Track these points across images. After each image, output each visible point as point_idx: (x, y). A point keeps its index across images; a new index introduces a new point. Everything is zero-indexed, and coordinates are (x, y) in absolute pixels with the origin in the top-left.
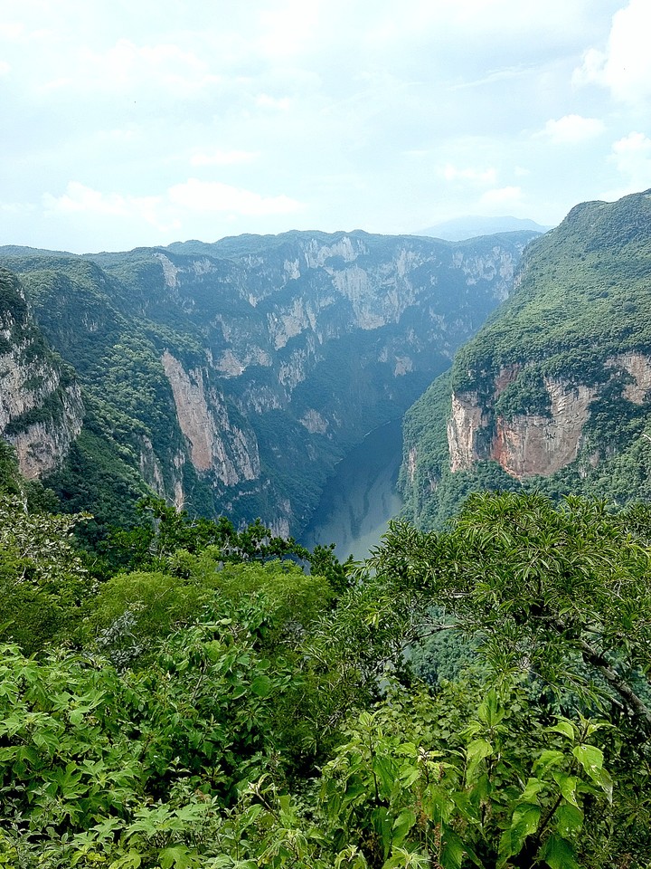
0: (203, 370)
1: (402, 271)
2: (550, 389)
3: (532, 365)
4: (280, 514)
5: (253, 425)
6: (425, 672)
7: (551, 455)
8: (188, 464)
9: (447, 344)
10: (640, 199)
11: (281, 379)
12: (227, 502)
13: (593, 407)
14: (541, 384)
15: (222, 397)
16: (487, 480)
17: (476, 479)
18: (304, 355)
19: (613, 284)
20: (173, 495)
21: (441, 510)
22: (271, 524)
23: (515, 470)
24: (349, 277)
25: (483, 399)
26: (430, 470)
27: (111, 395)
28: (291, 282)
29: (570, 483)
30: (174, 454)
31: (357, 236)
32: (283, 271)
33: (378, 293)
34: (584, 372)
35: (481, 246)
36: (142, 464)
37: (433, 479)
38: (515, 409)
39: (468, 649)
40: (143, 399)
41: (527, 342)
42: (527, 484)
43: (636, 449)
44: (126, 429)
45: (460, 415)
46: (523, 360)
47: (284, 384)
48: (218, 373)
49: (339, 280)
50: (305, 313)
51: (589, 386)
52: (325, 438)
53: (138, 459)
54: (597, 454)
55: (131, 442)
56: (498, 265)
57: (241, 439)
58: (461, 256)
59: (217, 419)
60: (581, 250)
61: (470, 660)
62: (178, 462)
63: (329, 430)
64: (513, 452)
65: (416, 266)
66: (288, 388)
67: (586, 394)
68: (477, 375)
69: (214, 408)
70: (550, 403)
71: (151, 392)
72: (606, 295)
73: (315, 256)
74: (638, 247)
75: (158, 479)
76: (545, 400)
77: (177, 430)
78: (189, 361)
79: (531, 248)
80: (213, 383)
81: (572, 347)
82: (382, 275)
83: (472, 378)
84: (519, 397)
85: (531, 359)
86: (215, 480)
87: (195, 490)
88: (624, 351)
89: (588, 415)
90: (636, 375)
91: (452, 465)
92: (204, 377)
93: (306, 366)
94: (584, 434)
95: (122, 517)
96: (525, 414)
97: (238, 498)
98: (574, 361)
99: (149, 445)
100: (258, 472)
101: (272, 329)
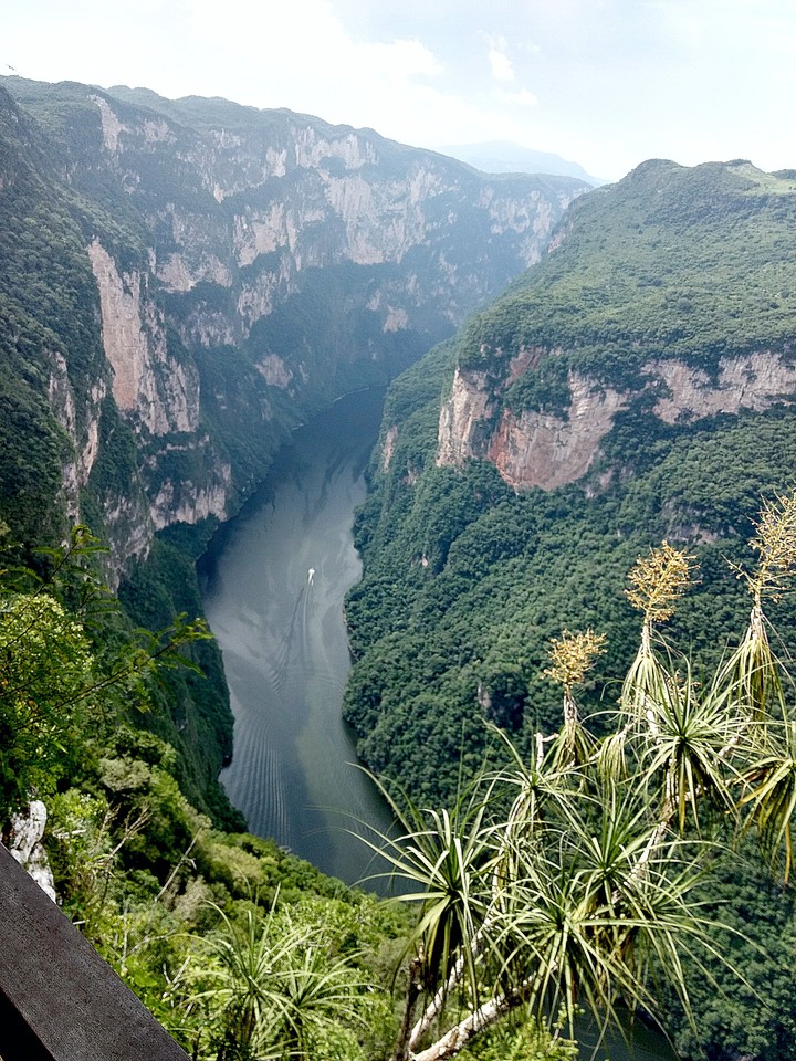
0: (142, 277)
1: (415, 196)
2: (573, 387)
3: (558, 353)
4: (217, 481)
5: (197, 361)
6: (368, 693)
7: (557, 466)
8: (109, 399)
9: (453, 303)
10: (721, 170)
11: (240, 306)
12: (150, 455)
13: (618, 418)
14: (564, 377)
15: (162, 317)
16: (477, 483)
17: (465, 479)
18: (274, 280)
19: (670, 271)
20: (85, 438)
21: (416, 508)
22: (202, 492)
23: (513, 476)
24: (348, 189)
25: (492, 383)
26: (412, 459)
27: (15, 287)
28: (273, 180)
29: (572, 502)
30: (93, 383)
31: (368, 137)
32: (264, 162)
33: (382, 218)
34: (617, 372)
35: (517, 186)
36: (50, 391)
37: (412, 470)
38: (528, 403)
39: (421, 674)
40: (58, 299)
41: (559, 324)
42: (522, 495)
43: (656, 476)
44: (35, 340)
45: (460, 398)
46: (548, 344)
47: (243, 314)
48: (160, 283)
49: (334, 193)
50: (284, 225)
51: (620, 392)
52: (285, 394)
53: (47, 383)
54: (610, 473)
55: (41, 359)
56: (533, 215)
57: (179, 376)
58: (490, 193)
59: (152, 342)
60: (640, 221)
61: (422, 687)
62: (97, 394)
63: (292, 385)
64: (514, 455)
65: (433, 193)
66: (247, 319)
67: (614, 401)
68: (491, 353)
69: (150, 329)
70: (570, 404)
71: (71, 294)
72: (658, 284)
73: (308, 151)
74: (706, 231)
75: (70, 414)
76: (565, 398)
77: (101, 352)
78: (126, 261)
79: (581, 204)
80: (152, 297)
81: (610, 340)
82: (389, 197)
83: (484, 355)
84: (536, 389)
85: (559, 345)
86: (138, 424)
87: (113, 434)
88: (667, 357)
89: (610, 426)
90: (675, 388)
91: (438, 458)
92: (142, 286)
93: (275, 296)
94: (600, 448)
95: (20, 460)
96: (538, 411)
97: (165, 452)
98: (608, 358)
99: (63, 367)
100: (196, 423)
101: (238, 237)
